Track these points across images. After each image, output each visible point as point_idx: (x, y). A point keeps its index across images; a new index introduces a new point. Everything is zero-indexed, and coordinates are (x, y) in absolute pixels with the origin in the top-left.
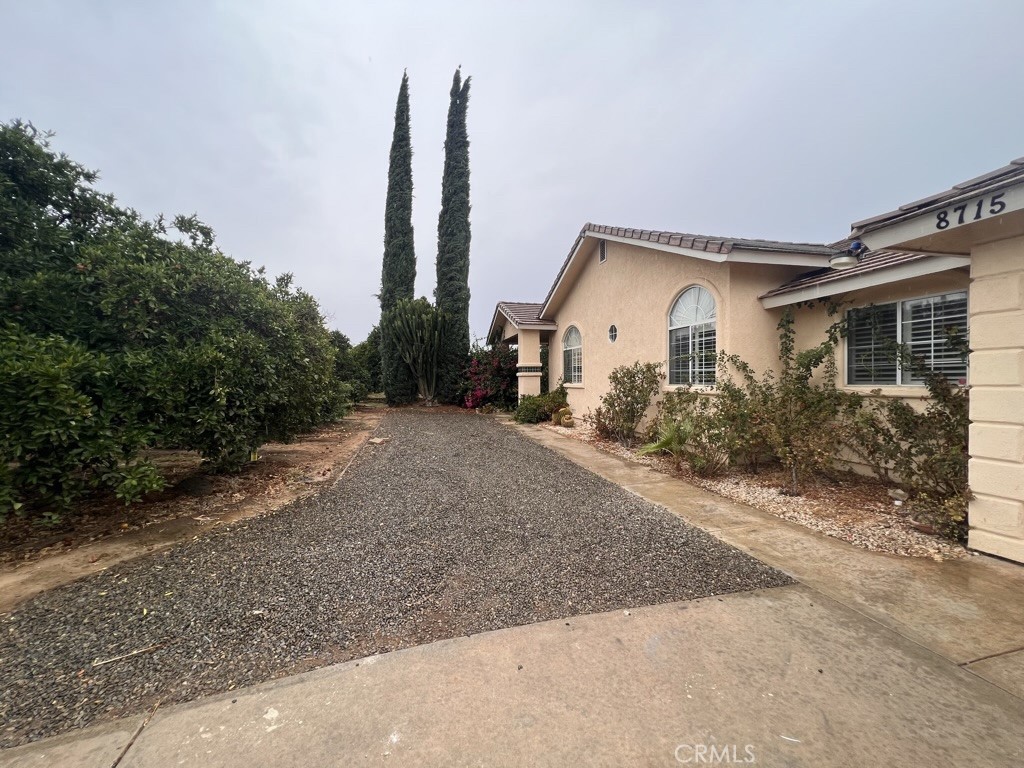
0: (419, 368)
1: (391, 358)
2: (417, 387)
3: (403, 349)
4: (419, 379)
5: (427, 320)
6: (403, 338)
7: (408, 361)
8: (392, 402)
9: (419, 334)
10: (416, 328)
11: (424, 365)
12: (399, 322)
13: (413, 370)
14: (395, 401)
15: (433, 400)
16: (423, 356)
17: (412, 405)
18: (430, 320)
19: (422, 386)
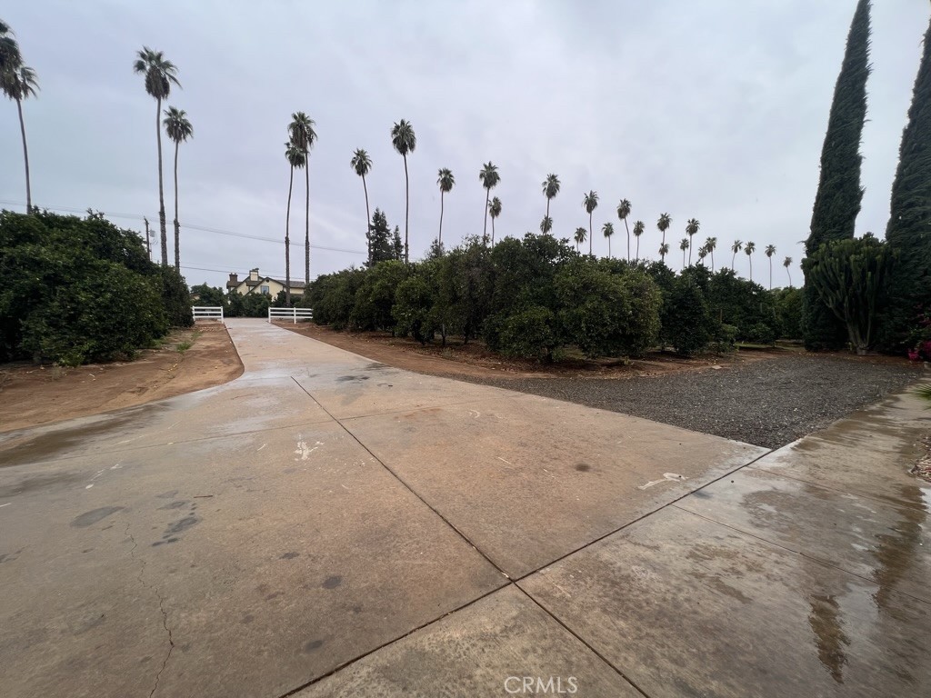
0: (846, 312)
1: (812, 302)
2: (846, 333)
3: (825, 294)
4: (848, 325)
5: (855, 261)
6: (823, 283)
7: (831, 306)
8: (810, 348)
9: (843, 278)
10: (840, 271)
11: (854, 310)
12: (819, 267)
13: (837, 314)
14: (812, 347)
15: (870, 348)
16: (850, 300)
17: (837, 351)
18: (860, 261)
19: (852, 331)
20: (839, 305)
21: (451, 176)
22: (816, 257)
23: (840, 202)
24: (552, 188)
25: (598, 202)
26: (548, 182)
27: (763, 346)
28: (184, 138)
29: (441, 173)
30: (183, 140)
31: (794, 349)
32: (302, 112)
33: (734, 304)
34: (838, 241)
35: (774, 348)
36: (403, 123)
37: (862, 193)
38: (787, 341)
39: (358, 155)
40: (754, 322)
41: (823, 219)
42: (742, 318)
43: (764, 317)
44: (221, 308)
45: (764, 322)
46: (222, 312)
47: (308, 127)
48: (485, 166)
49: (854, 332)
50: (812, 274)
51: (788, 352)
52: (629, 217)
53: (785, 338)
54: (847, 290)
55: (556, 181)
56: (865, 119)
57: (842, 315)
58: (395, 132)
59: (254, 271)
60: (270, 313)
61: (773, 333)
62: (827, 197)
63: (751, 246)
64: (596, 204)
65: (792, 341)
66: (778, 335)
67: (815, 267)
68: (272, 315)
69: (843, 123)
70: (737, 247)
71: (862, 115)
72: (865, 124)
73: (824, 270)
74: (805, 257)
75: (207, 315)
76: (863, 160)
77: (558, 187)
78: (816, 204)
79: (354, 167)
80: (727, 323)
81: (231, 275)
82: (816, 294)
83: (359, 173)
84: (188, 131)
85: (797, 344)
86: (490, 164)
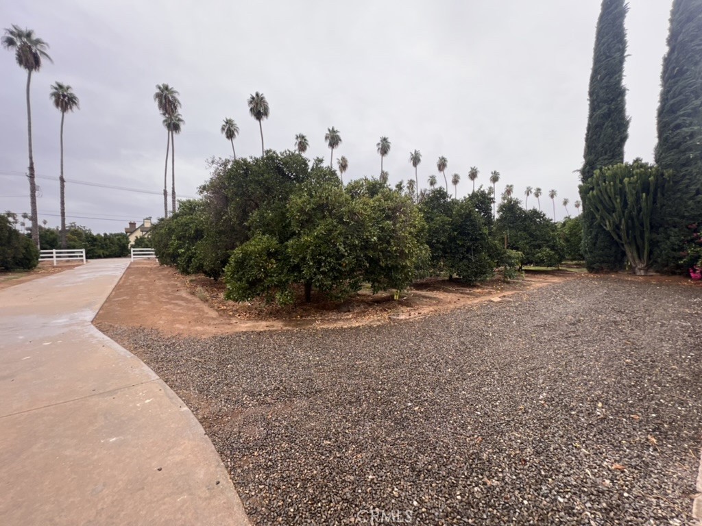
0: (623, 234)
1: (590, 226)
2: (624, 254)
3: (602, 217)
4: (625, 246)
5: (629, 183)
6: (600, 207)
7: (608, 228)
8: (591, 269)
9: (618, 200)
10: (615, 194)
11: (630, 232)
12: (595, 192)
13: (616, 237)
14: (593, 268)
15: (647, 269)
16: (627, 223)
17: (616, 272)
18: (634, 183)
19: (630, 253)
20: (617, 227)
21: (305, 140)
22: (592, 183)
23: (610, 130)
24: (384, 148)
25: (421, 158)
26: (381, 143)
27: (549, 269)
28: (71, 108)
29: (297, 138)
30: (70, 111)
31: (576, 270)
32: (166, 83)
33: (520, 230)
34: (610, 166)
35: (559, 270)
36: (257, 95)
37: (628, 122)
38: (570, 263)
39: (227, 123)
40: (539, 247)
41: (596, 147)
42: (527, 243)
43: (548, 241)
44: (84, 250)
45: (548, 247)
46: (84, 254)
47: (173, 97)
48: (329, 130)
49: (632, 253)
50: (590, 199)
51: (571, 274)
52: (446, 170)
53: (568, 260)
54: (623, 212)
55: (387, 142)
56: (626, 54)
57: (620, 237)
58: (251, 102)
59: (147, 219)
60: (132, 253)
61: (557, 257)
62: (597, 126)
63: (538, 191)
64: (419, 160)
65: (574, 262)
66: (562, 258)
67: (591, 192)
68: (134, 255)
69: (607, 57)
70: (528, 192)
71: (623, 50)
72: (626, 59)
73: (599, 193)
74: (581, 183)
75: (77, 256)
76: (627, 92)
77: (389, 147)
78: (587, 135)
79: (224, 133)
80: (513, 248)
81: (130, 224)
82: (594, 218)
83: (228, 137)
84: (74, 102)
85: (579, 266)
86: (333, 129)
